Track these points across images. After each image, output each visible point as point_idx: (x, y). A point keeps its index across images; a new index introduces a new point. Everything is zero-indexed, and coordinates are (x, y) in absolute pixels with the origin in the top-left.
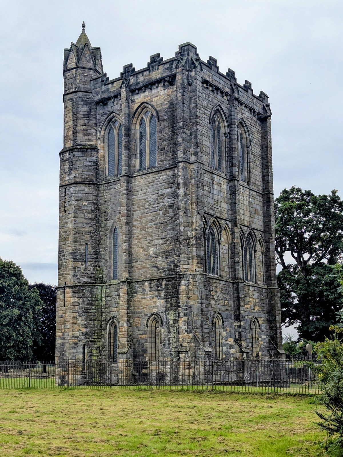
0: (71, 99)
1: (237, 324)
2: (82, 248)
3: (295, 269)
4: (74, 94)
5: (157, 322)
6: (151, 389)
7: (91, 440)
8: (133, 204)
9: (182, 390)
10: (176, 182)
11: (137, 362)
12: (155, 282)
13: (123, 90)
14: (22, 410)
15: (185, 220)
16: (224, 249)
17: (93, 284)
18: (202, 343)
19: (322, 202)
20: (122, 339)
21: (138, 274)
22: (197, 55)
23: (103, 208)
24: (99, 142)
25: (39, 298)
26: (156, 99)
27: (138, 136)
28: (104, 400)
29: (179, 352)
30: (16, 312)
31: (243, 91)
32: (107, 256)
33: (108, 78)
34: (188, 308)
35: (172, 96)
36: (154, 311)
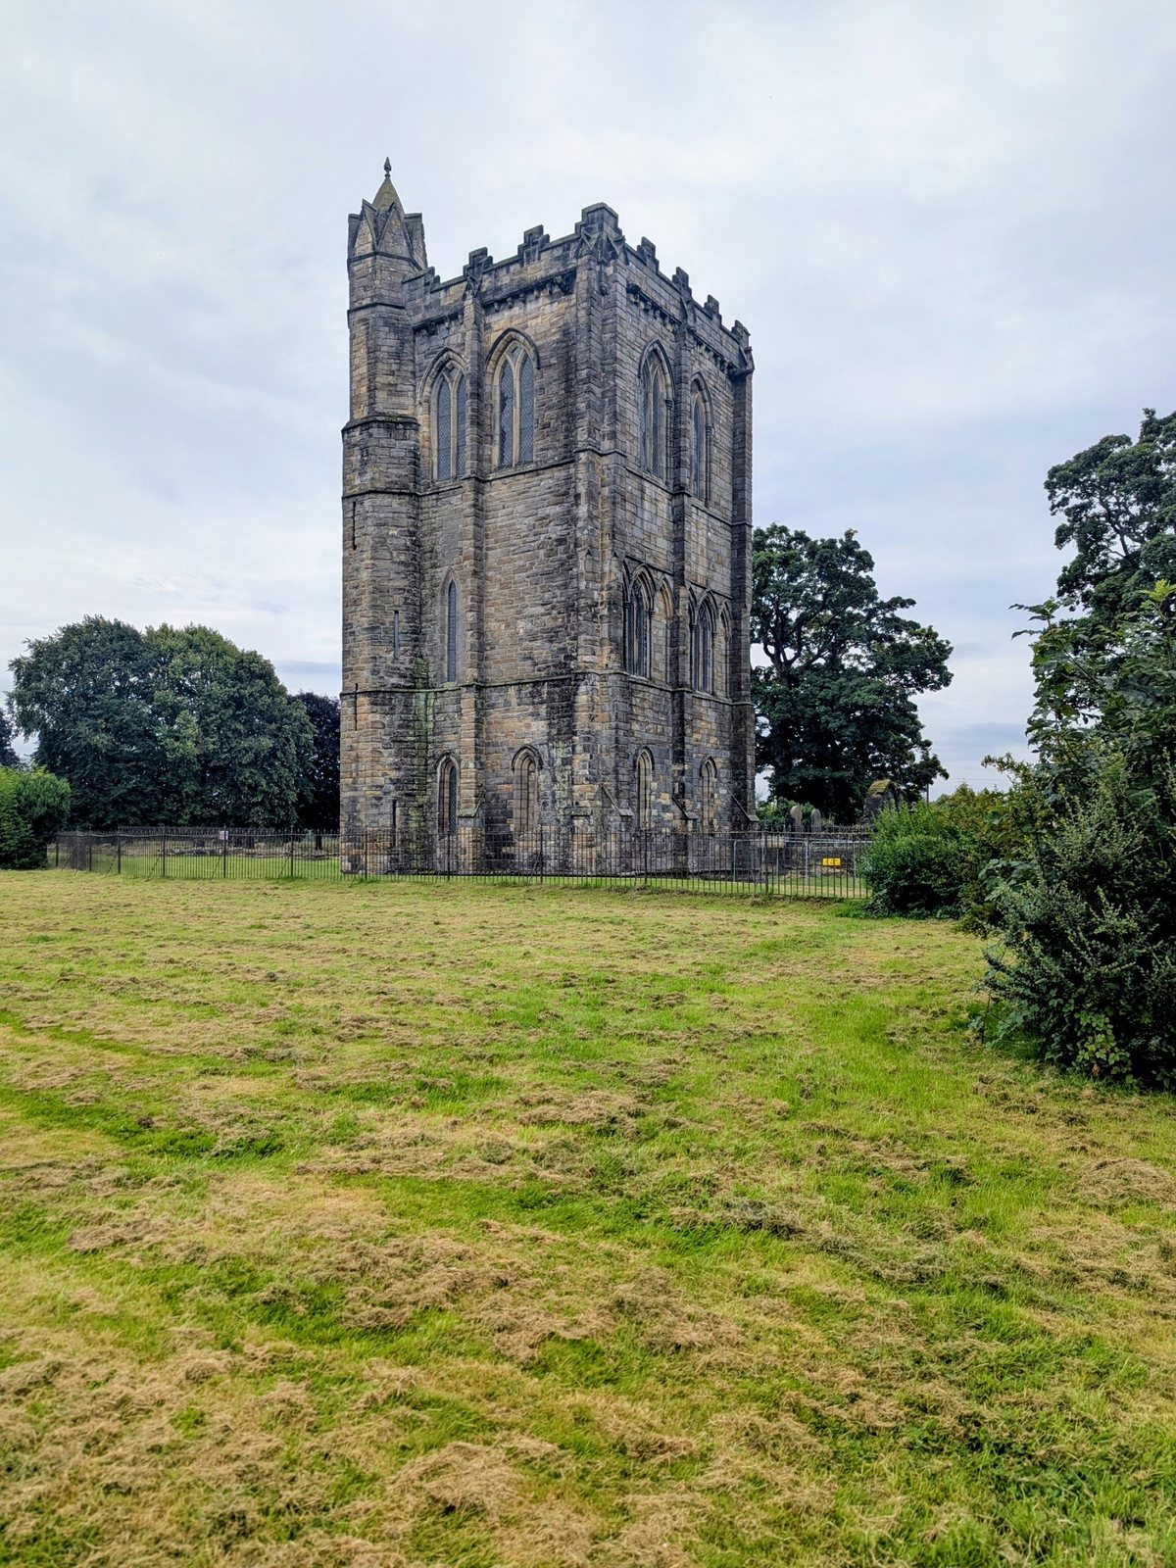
0: (364, 321)
1: (678, 767)
2: (388, 620)
3: (767, 676)
4: (369, 310)
5: (531, 762)
6: (526, 884)
7: (429, 997)
8: (487, 536)
9: (586, 887)
10: (572, 491)
11: (493, 833)
12: (529, 688)
13: (469, 301)
14: (278, 922)
15: (589, 568)
16: (659, 629)
17: (410, 690)
18: (615, 801)
19: (826, 553)
20: (466, 790)
21: (497, 672)
22: (619, 231)
23: (427, 543)
24: (420, 410)
25: (307, 719)
26: (534, 322)
27: (497, 398)
28: (439, 904)
29: (572, 817)
30: (267, 742)
31: (702, 316)
32: (437, 637)
33: (438, 278)
34: (590, 737)
35: (567, 317)
36: (526, 741)
